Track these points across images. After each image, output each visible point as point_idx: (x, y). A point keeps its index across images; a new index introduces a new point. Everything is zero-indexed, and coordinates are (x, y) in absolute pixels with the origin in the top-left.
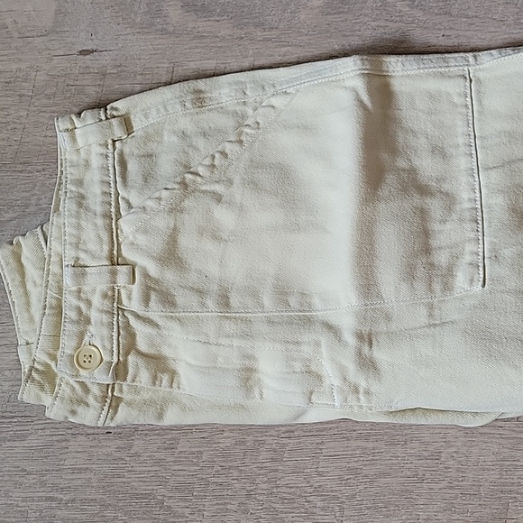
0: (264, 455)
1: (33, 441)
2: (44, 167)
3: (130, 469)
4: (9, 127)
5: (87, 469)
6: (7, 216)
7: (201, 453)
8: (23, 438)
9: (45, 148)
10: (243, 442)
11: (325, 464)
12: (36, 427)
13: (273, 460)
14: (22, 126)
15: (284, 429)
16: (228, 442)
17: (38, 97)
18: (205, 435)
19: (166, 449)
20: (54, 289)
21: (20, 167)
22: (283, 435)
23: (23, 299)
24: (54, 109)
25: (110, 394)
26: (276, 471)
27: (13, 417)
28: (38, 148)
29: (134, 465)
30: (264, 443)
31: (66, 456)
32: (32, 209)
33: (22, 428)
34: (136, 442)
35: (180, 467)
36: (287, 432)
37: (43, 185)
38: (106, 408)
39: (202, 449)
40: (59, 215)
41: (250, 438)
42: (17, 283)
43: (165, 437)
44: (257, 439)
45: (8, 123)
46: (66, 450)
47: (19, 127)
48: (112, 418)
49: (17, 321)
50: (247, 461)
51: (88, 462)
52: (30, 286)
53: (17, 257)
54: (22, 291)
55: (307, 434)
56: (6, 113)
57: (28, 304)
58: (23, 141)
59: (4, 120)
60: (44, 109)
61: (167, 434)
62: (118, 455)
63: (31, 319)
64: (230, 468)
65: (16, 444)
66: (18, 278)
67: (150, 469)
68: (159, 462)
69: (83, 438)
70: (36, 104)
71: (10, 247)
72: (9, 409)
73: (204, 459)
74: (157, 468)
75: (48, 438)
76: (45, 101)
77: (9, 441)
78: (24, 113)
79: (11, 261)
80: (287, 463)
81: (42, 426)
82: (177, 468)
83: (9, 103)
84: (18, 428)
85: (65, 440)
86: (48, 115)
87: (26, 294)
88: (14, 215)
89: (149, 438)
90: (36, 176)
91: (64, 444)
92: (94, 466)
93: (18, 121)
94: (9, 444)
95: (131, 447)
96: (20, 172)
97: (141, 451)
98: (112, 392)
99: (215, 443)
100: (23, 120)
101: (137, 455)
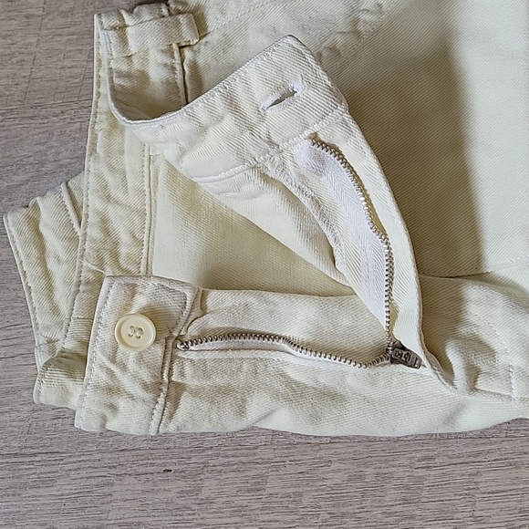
0: (392, 495)
1: (64, 487)
2: (63, 109)
3: (200, 521)
4: (15, 60)
5: (139, 524)
6: (18, 179)
7: (300, 495)
8: (50, 482)
9: (62, 84)
10: (361, 478)
11: (485, 505)
12: (67, 467)
13: (406, 501)
14: (32, 57)
15: (419, 455)
16: (339, 478)
17: (51, 17)
18: (303, 468)
19: (249, 491)
20: (92, 260)
21: (30, 112)
22: (418, 464)
23: (43, 282)
24: (72, 29)
25: (166, 379)
26: (412, 517)
27: (35, 455)
28: (54, 84)
29: (205, 515)
30: (390, 476)
31: (109, 506)
32: (50, 166)
33: (48, 469)
34: (207, 483)
35: (271, 517)
36: (424, 459)
37: (62, 133)
38: (161, 400)
39: (300, 490)
40: (97, 158)
41: (369, 470)
42: (33, 259)
43: (248, 473)
44: (380, 471)
45: (12, 55)
46: (110, 498)
47: (26, 58)
48: (171, 417)
49: (34, 314)
50: (368, 504)
51: (140, 514)
52: (51, 265)
53: (34, 224)
54: (40, 270)
55: (454, 461)
56: (9, 41)
57: (50, 289)
58: (33, 76)
59: (8, 52)
60: (59, 32)
61: (250, 470)
62: (181, 502)
63: (55, 310)
64: (343, 515)
65: (42, 492)
66: (35, 253)
67: (228, 520)
68: (240, 511)
69: (132, 480)
70: (49, 26)
71: (24, 210)
72: (30, 443)
73: (305, 503)
74: (238, 519)
75: (84, 482)
76: (61, 21)
77: (31, 488)
78: (33, 40)
79: (25, 229)
80: (428, 506)
81: (75, 466)
82: (266, 518)
83: (12, 28)
84: (44, 469)
85: (108, 484)
86: (65, 39)
87: (47, 275)
88: (26, 177)
89: (225, 476)
90: (53, 122)
91: (106, 490)
92: (150, 519)
93: (26, 51)
94: (32, 492)
95: (200, 490)
96: (32, 118)
97: (213, 496)
98: (170, 375)
99: (319, 480)
100: (33, 49)
101: (208, 501)
